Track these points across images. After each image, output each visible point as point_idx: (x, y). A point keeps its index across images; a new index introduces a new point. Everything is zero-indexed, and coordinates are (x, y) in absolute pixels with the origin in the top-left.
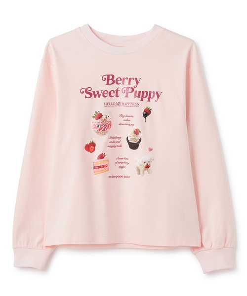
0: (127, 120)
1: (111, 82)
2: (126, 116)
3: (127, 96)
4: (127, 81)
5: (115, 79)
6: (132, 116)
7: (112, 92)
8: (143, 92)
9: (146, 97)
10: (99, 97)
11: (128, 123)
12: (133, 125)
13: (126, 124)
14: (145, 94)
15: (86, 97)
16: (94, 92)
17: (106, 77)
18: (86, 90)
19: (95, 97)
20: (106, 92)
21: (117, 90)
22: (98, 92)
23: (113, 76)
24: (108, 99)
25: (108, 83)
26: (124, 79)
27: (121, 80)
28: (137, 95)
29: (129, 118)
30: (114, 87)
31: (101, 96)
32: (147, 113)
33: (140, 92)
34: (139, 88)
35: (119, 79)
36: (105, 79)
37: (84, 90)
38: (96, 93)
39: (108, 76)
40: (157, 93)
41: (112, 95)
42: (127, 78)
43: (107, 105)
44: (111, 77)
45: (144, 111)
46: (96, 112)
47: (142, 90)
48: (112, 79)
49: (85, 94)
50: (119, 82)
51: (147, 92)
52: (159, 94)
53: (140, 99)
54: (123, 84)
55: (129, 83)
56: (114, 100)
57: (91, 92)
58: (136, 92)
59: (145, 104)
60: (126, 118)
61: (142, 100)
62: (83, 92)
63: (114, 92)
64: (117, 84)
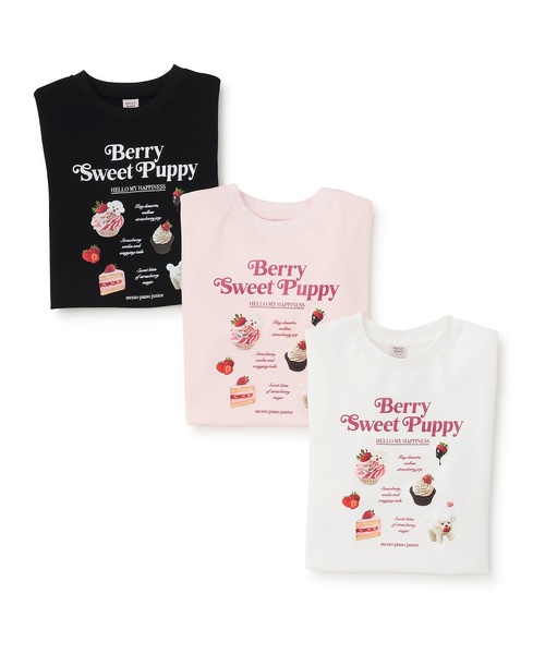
4: (285, 271)
5: (267, 267)
8: (311, 287)
26: (281, 267)
31: (246, 291)
33: (305, 287)
34: (304, 281)
44: (261, 264)
46: (237, 315)
48: (263, 267)
53: (306, 297)
54: (280, 274)
55: (289, 274)
61: (309, 299)
63: (266, 287)
64: (271, 274)
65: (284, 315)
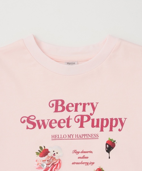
0: (84, 157)
1: (60, 108)
2: (82, 152)
3: (82, 126)
4: (80, 108)
5: (65, 105)
6: (91, 152)
7: (62, 121)
8: (103, 120)
9: (106, 126)
10: (45, 127)
11: (84, 160)
12: (93, 163)
13: (82, 163)
14: (105, 122)
15: (28, 128)
16: (38, 121)
17: (54, 102)
18: (28, 118)
19: (40, 127)
20: (53, 122)
21: (68, 119)
22: (43, 121)
23: (63, 102)
24: (57, 131)
25: (56, 111)
26: (77, 105)
27: (73, 106)
28: (95, 124)
29: (86, 155)
30: (65, 115)
31: (48, 126)
32: (110, 146)
33: (98, 120)
34: (97, 116)
35: (70, 105)
36: (53, 105)
37: (26, 119)
38: (41, 123)
39: (57, 101)
40: (120, 119)
41: (62, 125)
42: (81, 104)
43: (55, 137)
44: (60, 103)
45: (107, 144)
46: (41, 147)
47: (100, 118)
48: (62, 105)
49: (26, 123)
50: (70, 109)
51: (107, 120)
52: (123, 121)
53: (99, 129)
54: (76, 110)
55: (84, 110)
56: (65, 131)
57: (35, 121)
58: (93, 120)
59: (106, 135)
60: (81, 155)
61: (102, 130)
62: (24, 121)
63: (64, 122)
64: (69, 111)
65: (81, 145)
